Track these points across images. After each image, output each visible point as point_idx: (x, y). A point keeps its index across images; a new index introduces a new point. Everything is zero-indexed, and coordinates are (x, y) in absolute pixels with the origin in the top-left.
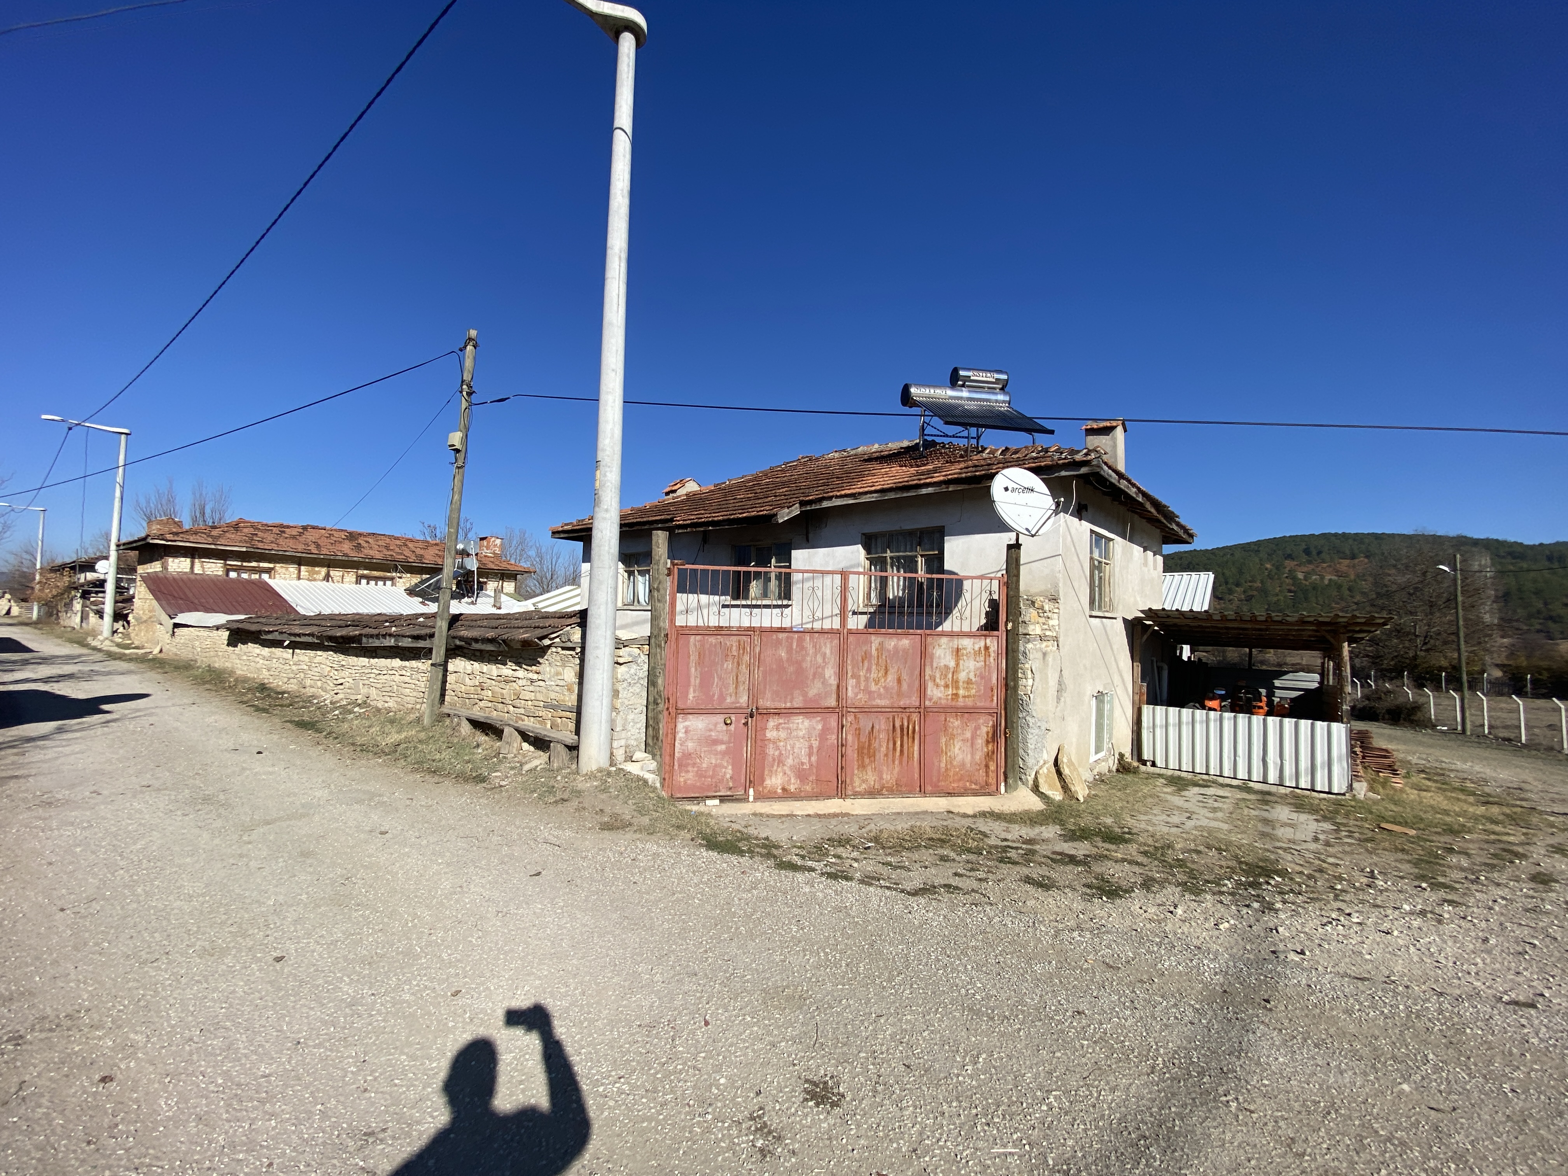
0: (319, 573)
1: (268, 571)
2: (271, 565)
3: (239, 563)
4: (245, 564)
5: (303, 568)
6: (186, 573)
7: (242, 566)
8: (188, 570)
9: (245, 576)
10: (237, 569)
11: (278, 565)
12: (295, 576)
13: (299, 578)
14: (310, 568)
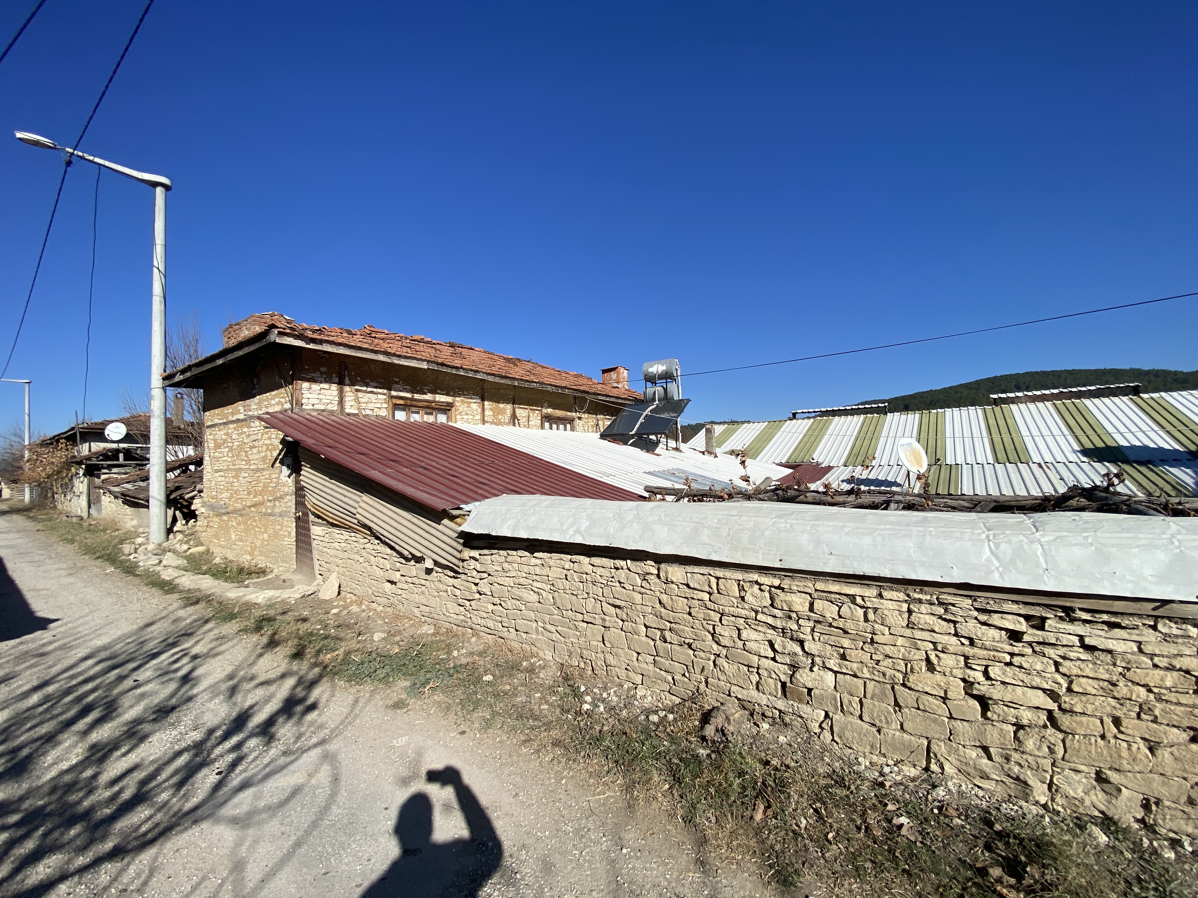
0: (503, 412)
1: (446, 409)
2: (449, 399)
3: (408, 395)
4: (417, 396)
5: (486, 403)
6: (332, 412)
7: (412, 399)
8: (335, 407)
9: (416, 418)
10: (407, 406)
11: (457, 399)
12: (478, 417)
13: (484, 422)
14: (494, 404)
